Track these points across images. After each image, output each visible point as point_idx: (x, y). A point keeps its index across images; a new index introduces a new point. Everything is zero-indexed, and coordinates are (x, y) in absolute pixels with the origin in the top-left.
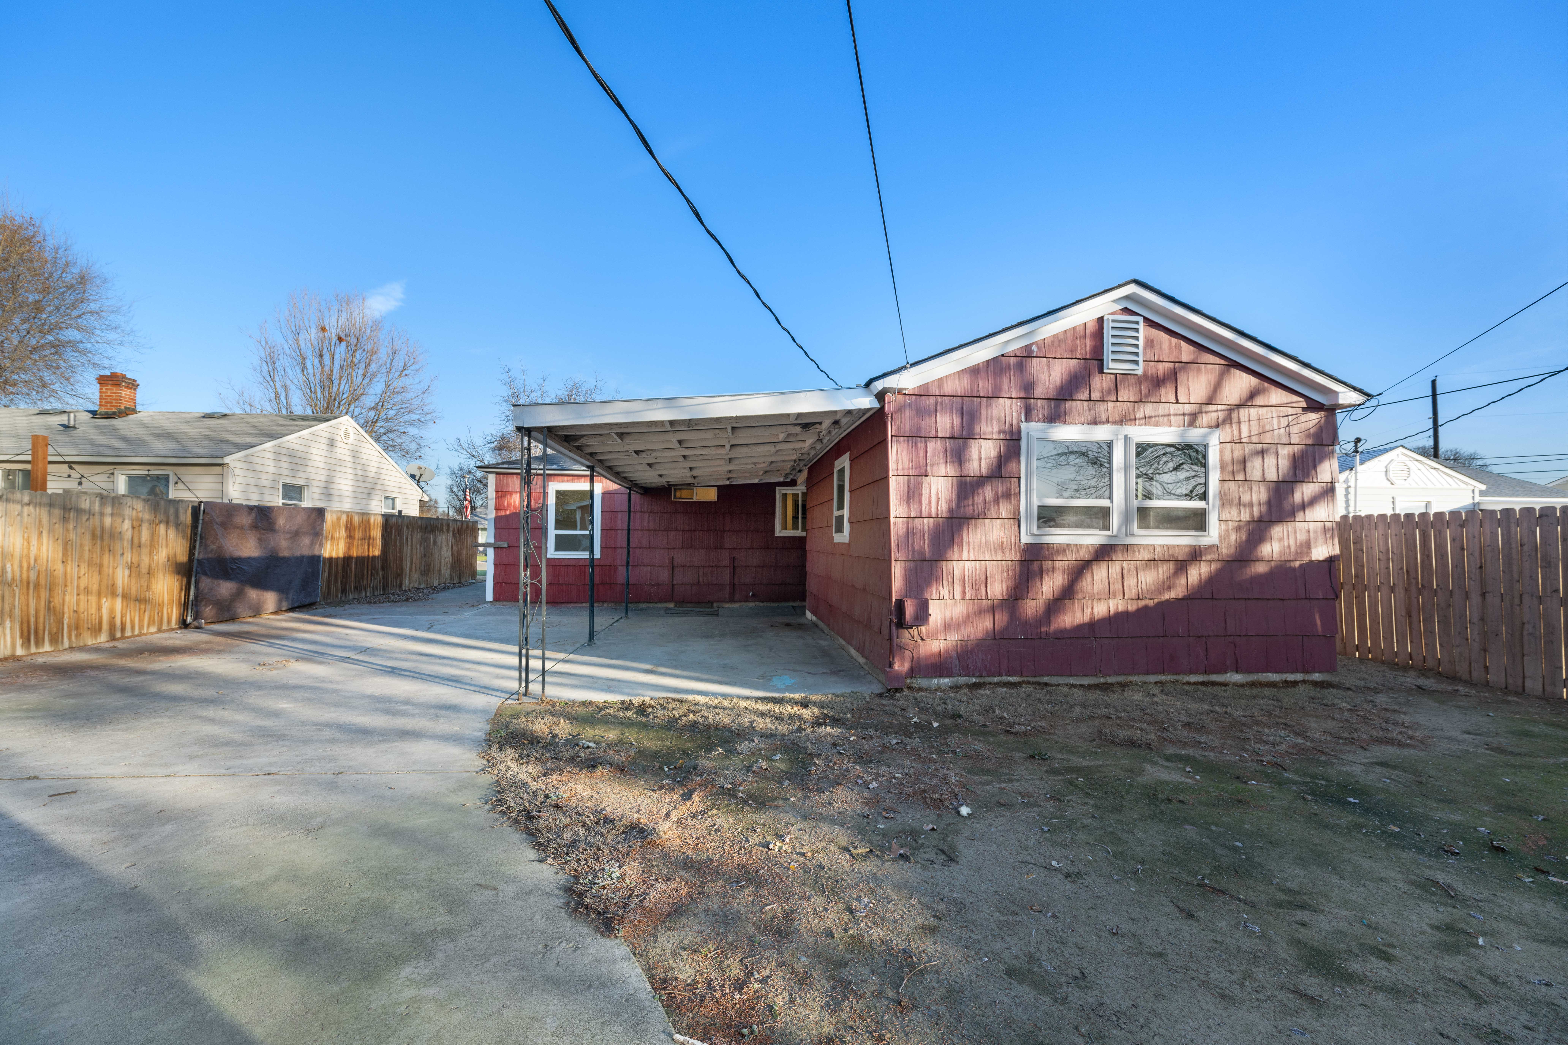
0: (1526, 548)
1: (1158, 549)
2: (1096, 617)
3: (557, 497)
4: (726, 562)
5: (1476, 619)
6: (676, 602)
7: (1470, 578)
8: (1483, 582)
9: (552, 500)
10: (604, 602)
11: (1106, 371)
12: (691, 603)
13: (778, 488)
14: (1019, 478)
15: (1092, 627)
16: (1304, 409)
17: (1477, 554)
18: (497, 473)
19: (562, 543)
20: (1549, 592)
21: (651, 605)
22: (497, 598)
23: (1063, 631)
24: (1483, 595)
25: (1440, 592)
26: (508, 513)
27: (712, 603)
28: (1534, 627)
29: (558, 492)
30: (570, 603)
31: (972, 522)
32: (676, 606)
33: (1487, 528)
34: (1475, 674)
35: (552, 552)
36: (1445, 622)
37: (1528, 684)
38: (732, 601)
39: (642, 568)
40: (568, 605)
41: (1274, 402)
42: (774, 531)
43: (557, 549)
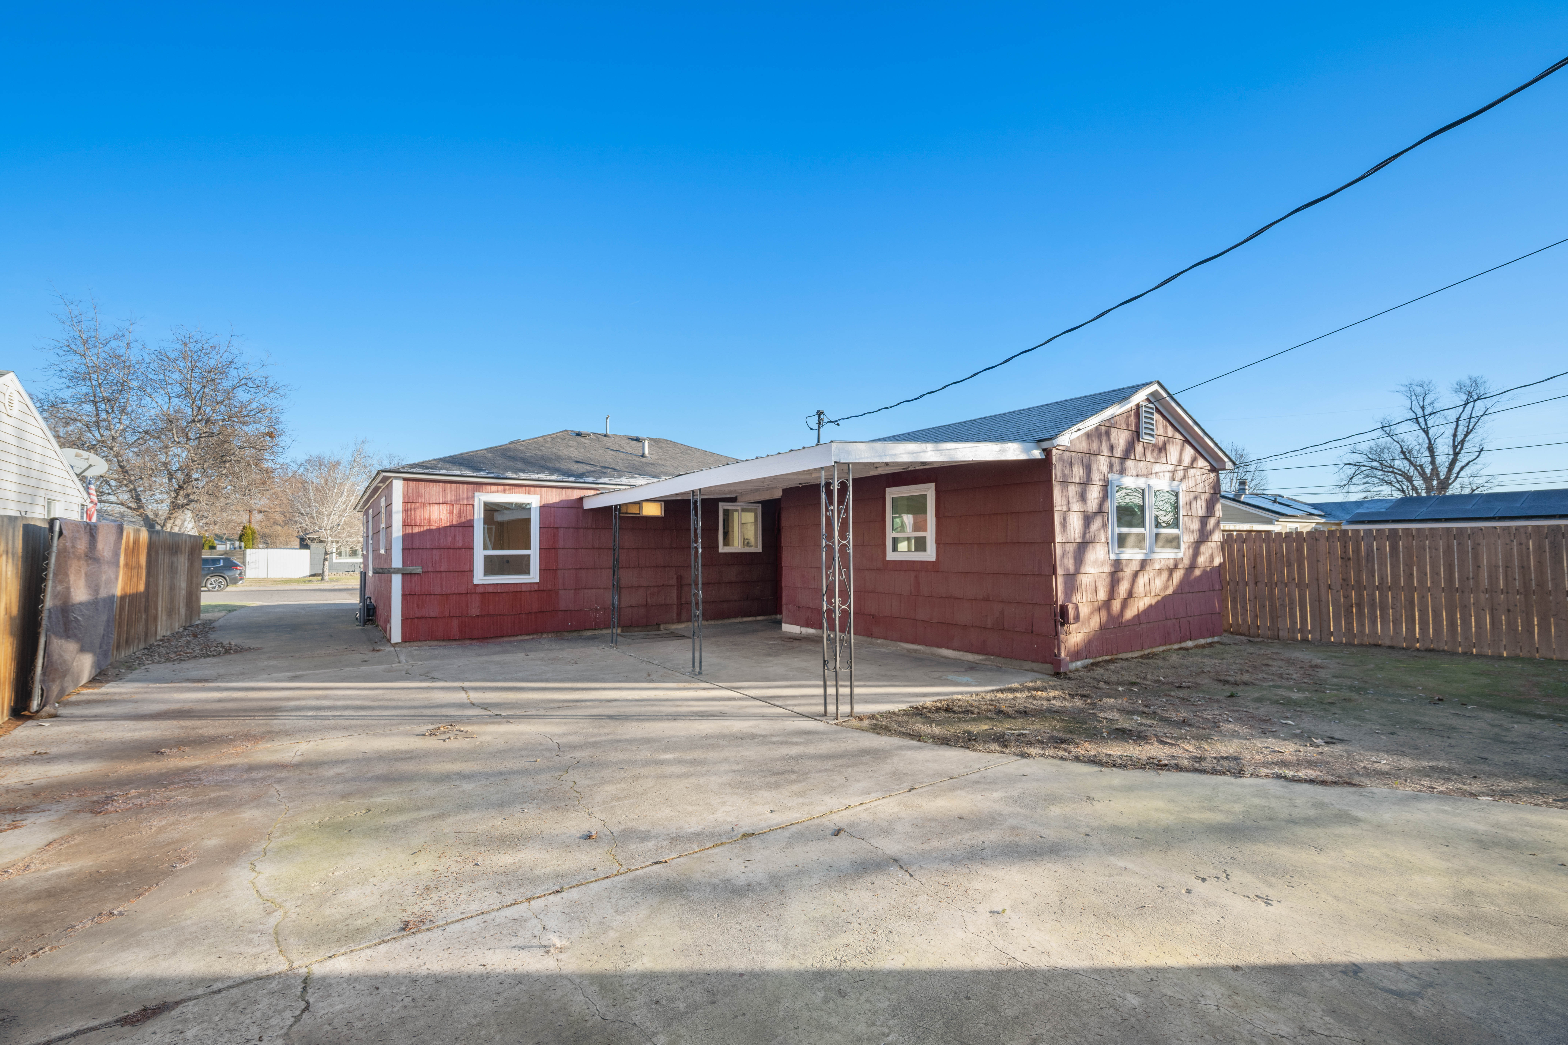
0: (1278, 555)
1: (1163, 561)
2: (1140, 611)
3: (485, 510)
4: (674, 581)
5: (1252, 598)
6: (623, 627)
7: (1248, 574)
8: (1255, 576)
9: (479, 515)
10: (542, 633)
11: (1141, 440)
12: (638, 626)
13: (720, 504)
14: (1108, 513)
15: (1138, 616)
16: (1209, 471)
17: (1252, 559)
18: (405, 479)
19: (493, 566)
20: (1290, 580)
21: (597, 632)
22: (408, 637)
23: (1128, 621)
24: (1256, 583)
25: (1231, 583)
26: (422, 529)
27: (658, 625)
28: (1283, 601)
29: (486, 504)
30: (502, 636)
31: (1091, 546)
32: (622, 631)
33: (1257, 544)
34: (1251, 631)
35: (479, 577)
36: (1234, 601)
37: (1281, 633)
38: (679, 621)
39: (586, 591)
40: (501, 640)
41: (1199, 466)
42: (718, 547)
43: (488, 571)
